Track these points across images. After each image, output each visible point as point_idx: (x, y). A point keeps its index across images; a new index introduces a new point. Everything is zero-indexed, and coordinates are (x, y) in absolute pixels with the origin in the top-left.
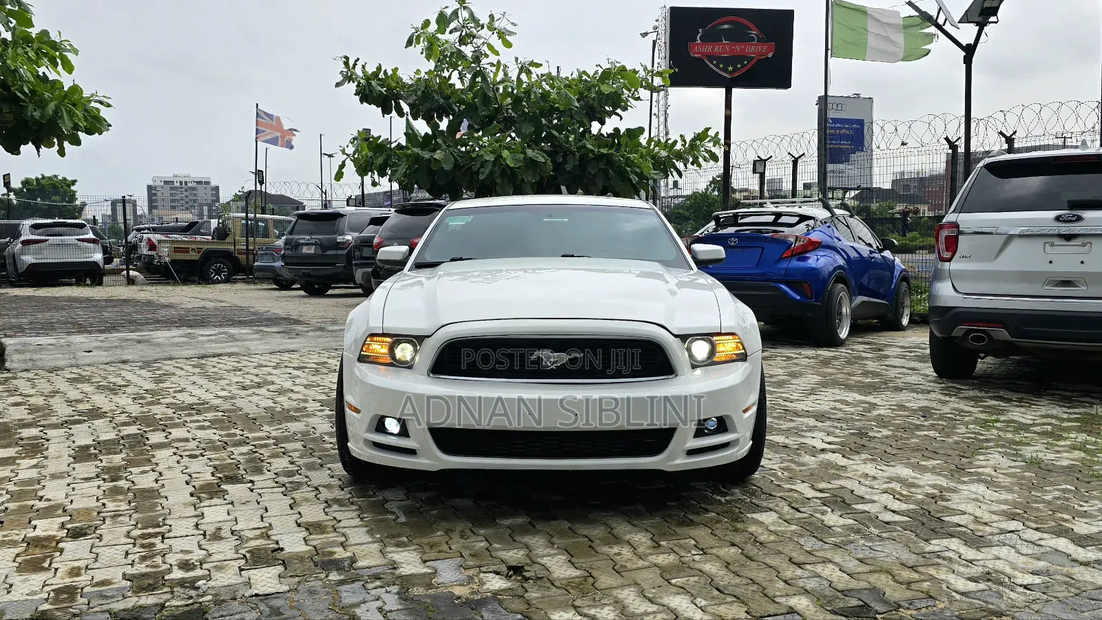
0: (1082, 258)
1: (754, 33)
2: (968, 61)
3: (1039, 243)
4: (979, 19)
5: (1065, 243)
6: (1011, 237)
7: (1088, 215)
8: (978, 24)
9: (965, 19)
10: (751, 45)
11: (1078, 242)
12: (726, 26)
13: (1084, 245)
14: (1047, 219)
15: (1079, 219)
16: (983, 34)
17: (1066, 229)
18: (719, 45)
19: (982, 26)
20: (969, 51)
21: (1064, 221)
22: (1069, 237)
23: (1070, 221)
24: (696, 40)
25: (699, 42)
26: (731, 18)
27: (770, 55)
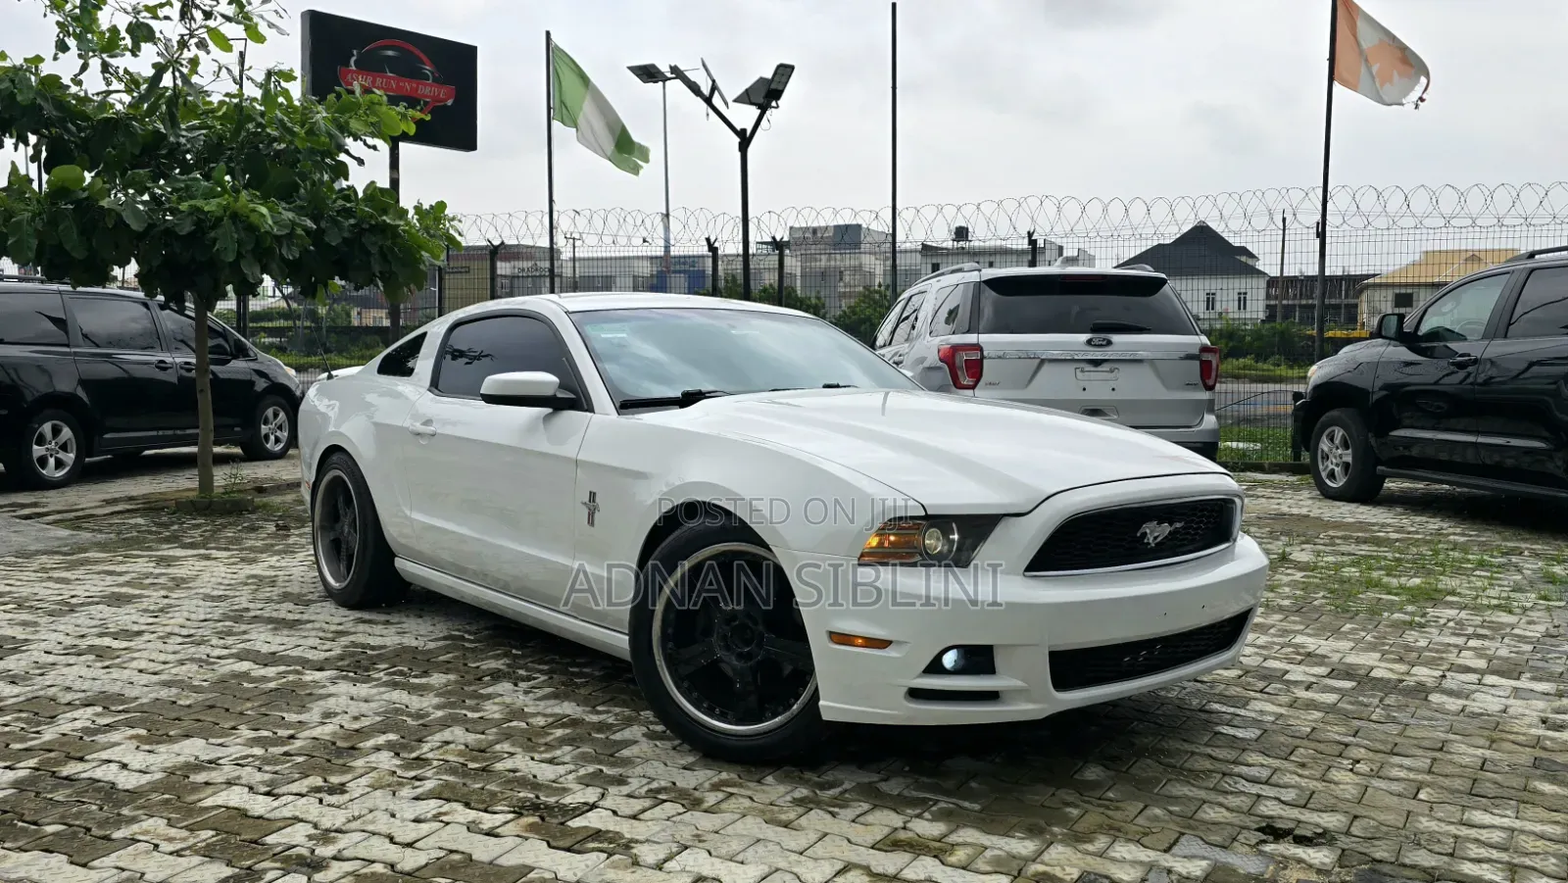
0: (1113, 384)
1: (428, 68)
2: (744, 146)
3: (1070, 368)
4: (761, 100)
5: (1093, 369)
6: (1043, 361)
7: (1116, 338)
8: (759, 106)
9: (746, 98)
10: (426, 85)
11: (1106, 367)
12: (390, 53)
13: (1112, 371)
14: (1078, 343)
15: (1109, 343)
16: (765, 118)
17: (1098, 354)
18: (382, 78)
19: (764, 109)
20: (745, 139)
21: (1095, 345)
22: (1096, 363)
23: (1101, 346)
24: (348, 64)
25: (354, 68)
26: (397, 42)
27: (450, 103)
